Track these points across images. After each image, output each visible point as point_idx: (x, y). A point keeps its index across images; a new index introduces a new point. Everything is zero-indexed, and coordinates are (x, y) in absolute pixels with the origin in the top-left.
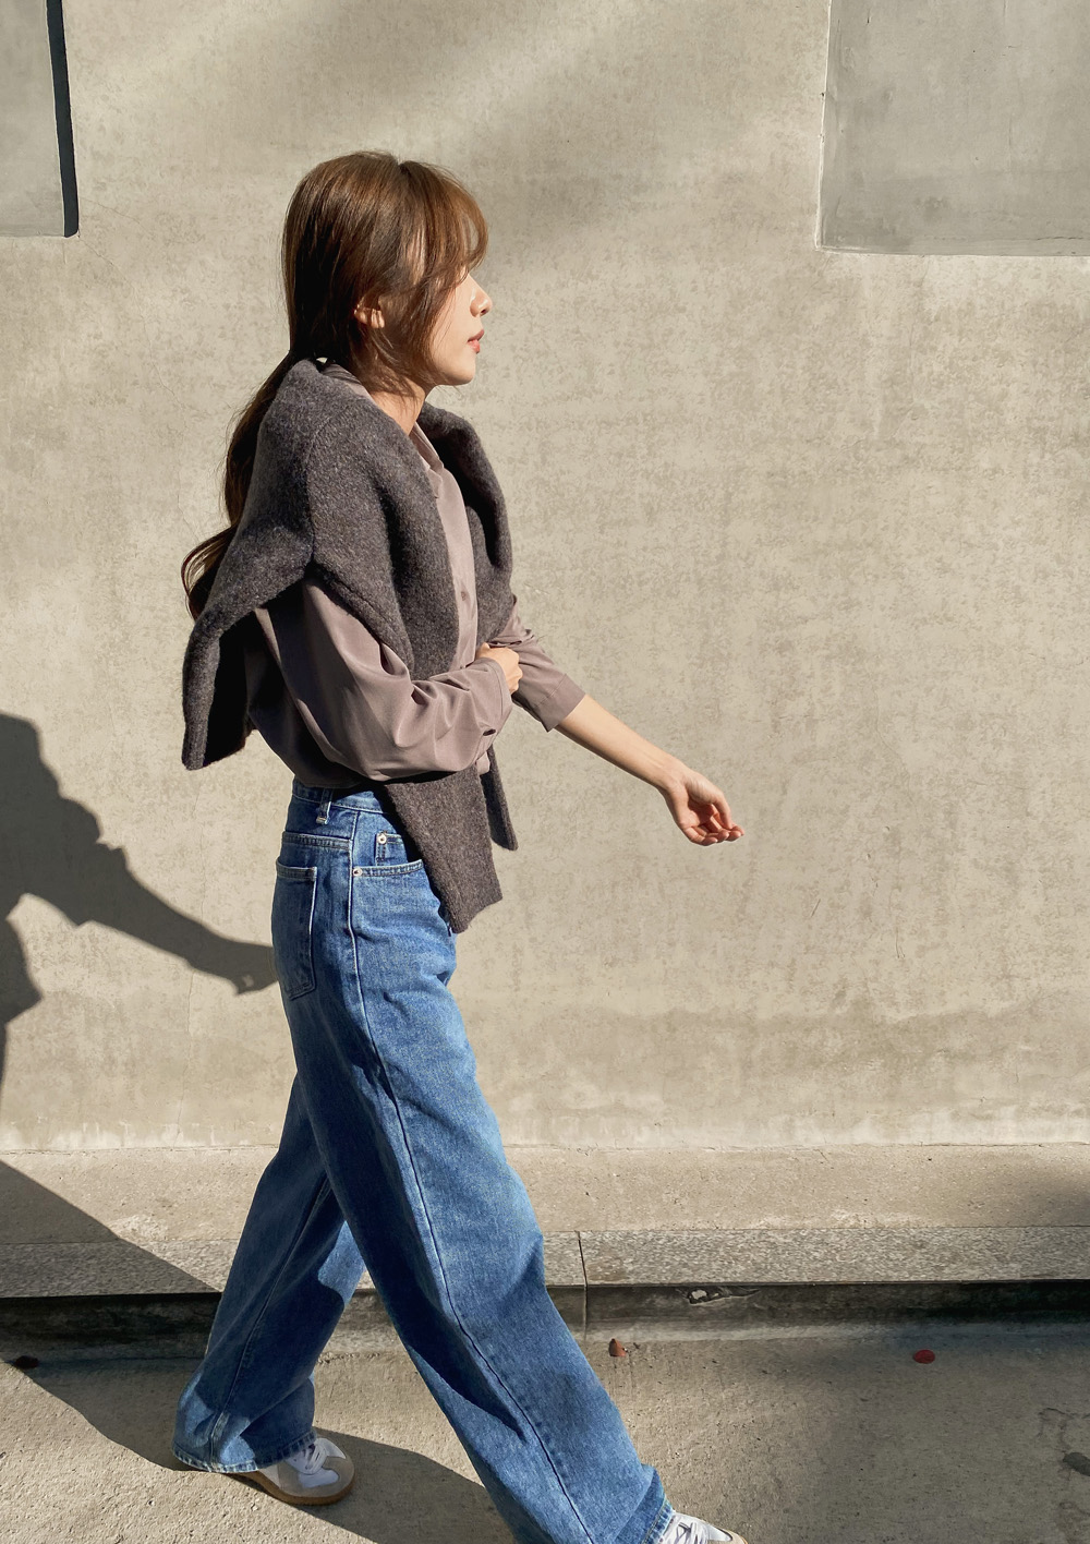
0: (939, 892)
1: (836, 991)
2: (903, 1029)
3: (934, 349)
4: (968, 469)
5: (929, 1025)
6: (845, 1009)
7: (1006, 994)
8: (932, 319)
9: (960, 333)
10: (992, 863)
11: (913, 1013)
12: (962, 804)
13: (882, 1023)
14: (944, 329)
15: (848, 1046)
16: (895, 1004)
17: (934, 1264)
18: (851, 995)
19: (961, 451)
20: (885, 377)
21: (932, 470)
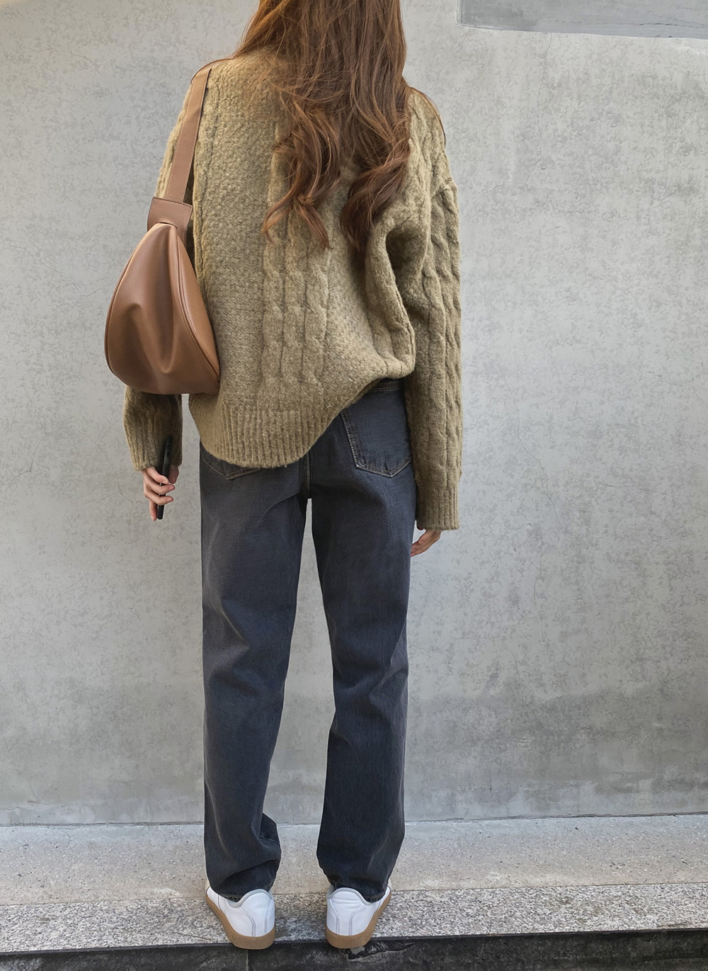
0: (577, 583)
1: (490, 673)
2: (552, 709)
3: (558, 110)
4: (589, 212)
5: (574, 705)
6: (498, 690)
7: (640, 676)
8: (555, 85)
9: (579, 97)
10: (622, 557)
11: (559, 695)
12: (594, 503)
13: (531, 703)
14: (565, 93)
15: (502, 725)
16: (542, 685)
17: (577, 917)
18: (503, 677)
19: (584, 196)
20: (518, 132)
21: (559, 211)
